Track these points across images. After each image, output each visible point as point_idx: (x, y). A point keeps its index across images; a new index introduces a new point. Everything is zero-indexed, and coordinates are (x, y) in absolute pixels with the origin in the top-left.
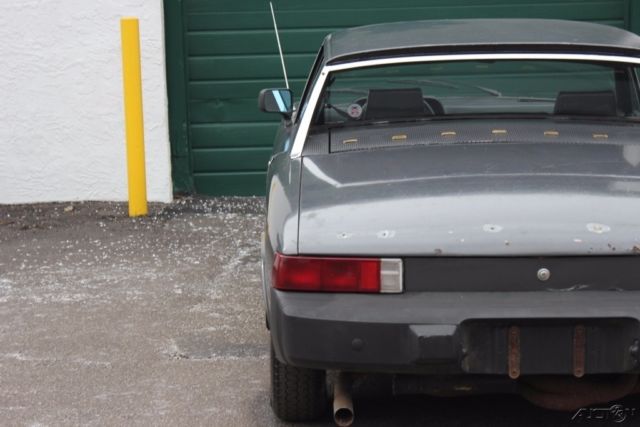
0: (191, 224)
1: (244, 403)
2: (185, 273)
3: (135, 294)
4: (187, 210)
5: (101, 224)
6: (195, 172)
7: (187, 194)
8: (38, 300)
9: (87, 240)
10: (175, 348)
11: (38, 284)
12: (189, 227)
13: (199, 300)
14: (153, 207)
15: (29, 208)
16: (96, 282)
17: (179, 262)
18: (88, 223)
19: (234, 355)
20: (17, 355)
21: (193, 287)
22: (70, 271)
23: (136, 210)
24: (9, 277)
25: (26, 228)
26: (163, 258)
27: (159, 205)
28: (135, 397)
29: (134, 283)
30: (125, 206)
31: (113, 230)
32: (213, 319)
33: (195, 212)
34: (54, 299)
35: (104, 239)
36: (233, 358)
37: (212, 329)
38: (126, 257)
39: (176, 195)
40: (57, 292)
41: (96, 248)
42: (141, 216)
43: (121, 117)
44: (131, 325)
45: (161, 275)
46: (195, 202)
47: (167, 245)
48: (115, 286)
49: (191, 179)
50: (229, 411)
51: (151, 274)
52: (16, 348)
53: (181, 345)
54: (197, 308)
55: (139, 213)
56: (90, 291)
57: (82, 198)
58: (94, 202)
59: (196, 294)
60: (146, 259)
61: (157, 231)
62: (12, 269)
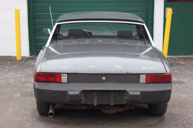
0: (32, 62)
1: (32, 110)
3: (12, 80)
4: (32, 59)
5: (9, 62)
6: (36, 49)
7: (33, 55)
9: (4, 66)
10: (19, 95)
12: (31, 63)
13: (29, 82)
14: (23, 58)
16: (3, 77)
17: (26, 72)
18: (5, 62)
21: (28, 79)
23: (18, 58)
26: (22, 71)
27: (25, 57)
29: (13, 78)
30: (16, 57)
31: (11, 64)
32: (30, 87)
33: (34, 59)
35: (8, 66)
36: (33, 98)
37: (30, 90)
38: (13, 71)
39: (31, 55)
41: (5, 68)
42: (20, 60)
44: (9, 89)
45: (20, 76)
46: (35, 57)
47: (24, 68)
48: (8, 78)
49: (35, 51)
50: (27, 112)
51: (18, 75)
53: (20, 94)
54: (28, 84)
55: (19, 59)
57: (6, 55)
58: (9, 56)
59: (28, 81)
60: (18, 71)
61: (23, 64)
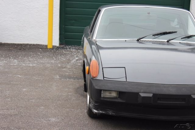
0: (64, 51)
1: (74, 89)
2: (61, 62)
3: (48, 65)
4: (63, 48)
5: (40, 49)
6: (66, 39)
7: (63, 44)
8: (24, 65)
9: (36, 53)
10: (58, 77)
11: (24, 62)
12: (63, 52)
13: (65, 68)
15: (21, 45)
16: (39, 62)
17: (60, 59)
18: (37, 49)
19: (72, 79)
20: (19, 76)
21: (63, 65)
22: (32, 59)
24: (17, 60)
25: (20, 49)
26: (56, 58)
27: (55, 46)
28: (48, 86)
29: (48, 63)
30: (46, 46)
31: (43, 51)
32: (68, 72)
33: (65, 48)
34: (28, 65)
35: (41, 53)
36: (72, 80)
37: (67, 74)
38: (47, 57)
39: (60, 44)
40: (29, 64)
41: (39, 55)
42: (51, 48)
43: (47, 23)
44: (47, 72)
45: (55, 62)
46: (65, 46)
47: (57, 55)
48: (44, 63)
49: (64, 41)
50: (70, 90)
51: (53, 61)
52: (19, 74)
53: (59, 76)
54: (64, 69)
56: (37, 64)
57: (35, 43)
58: (38, 44)
59: (64, 66)
60: (52, 58)
61: (55, 52)
62: (17, 58)
